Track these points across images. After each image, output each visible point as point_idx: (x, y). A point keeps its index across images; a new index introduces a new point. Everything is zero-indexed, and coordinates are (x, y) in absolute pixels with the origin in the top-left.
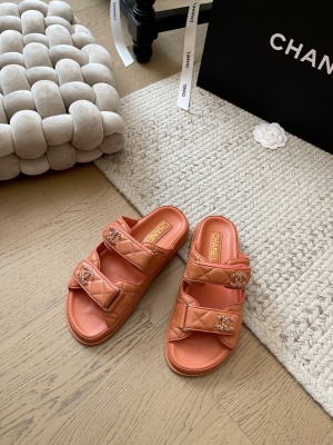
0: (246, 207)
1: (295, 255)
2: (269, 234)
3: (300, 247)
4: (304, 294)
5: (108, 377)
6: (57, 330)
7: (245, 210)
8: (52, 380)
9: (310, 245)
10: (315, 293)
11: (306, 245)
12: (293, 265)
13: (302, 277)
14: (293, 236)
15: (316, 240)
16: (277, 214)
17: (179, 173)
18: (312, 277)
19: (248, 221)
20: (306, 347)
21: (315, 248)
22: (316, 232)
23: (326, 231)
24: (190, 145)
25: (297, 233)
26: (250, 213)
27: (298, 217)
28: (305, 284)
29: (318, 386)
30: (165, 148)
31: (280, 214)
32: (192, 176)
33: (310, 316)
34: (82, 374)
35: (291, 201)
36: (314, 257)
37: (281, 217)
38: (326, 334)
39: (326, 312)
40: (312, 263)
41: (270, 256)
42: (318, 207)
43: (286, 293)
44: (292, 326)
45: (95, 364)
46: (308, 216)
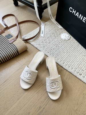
5: (44, 110)
6: (28, 99)
8: (29, 114)
19: (77, 55)
34: (37, 111)
45: (40, 107)
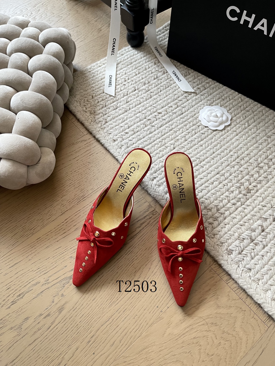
0: (202, 146)
1: (242, 184)
2: (220, 168)
3: (247, 177)
4: (249, 216)
7: (201, 148)
9: (256, 176)
10: (258, 215)
11: (252, 176)
12: (240, 192)
13: (248, 203)
14: (241, 169)
15: (262, 171)
16: (228, 151)
17: (145, 120)
18: (256, 202)
20: (249, 258)
21: (261, 178)
22: (262, 165)
23: (271, 163)
24: (155, 97)
25: (245, 166)
26: (204, 151)
27: (246, 153)
28: (251, 208)
29: (258, 290)
30: (134, 101)
31: (230, 151)
32: (155, 122)
33: (253, 233)
35: (241, 139)
36: (259, 186)
37: (232, 153)
38: (266, 249)
39: (267, 230)
40: (257, 191)
41: (221, 185)
42: (265, 144)
43: (233, 215)
44: (237, 242)
46: (255, 152)
